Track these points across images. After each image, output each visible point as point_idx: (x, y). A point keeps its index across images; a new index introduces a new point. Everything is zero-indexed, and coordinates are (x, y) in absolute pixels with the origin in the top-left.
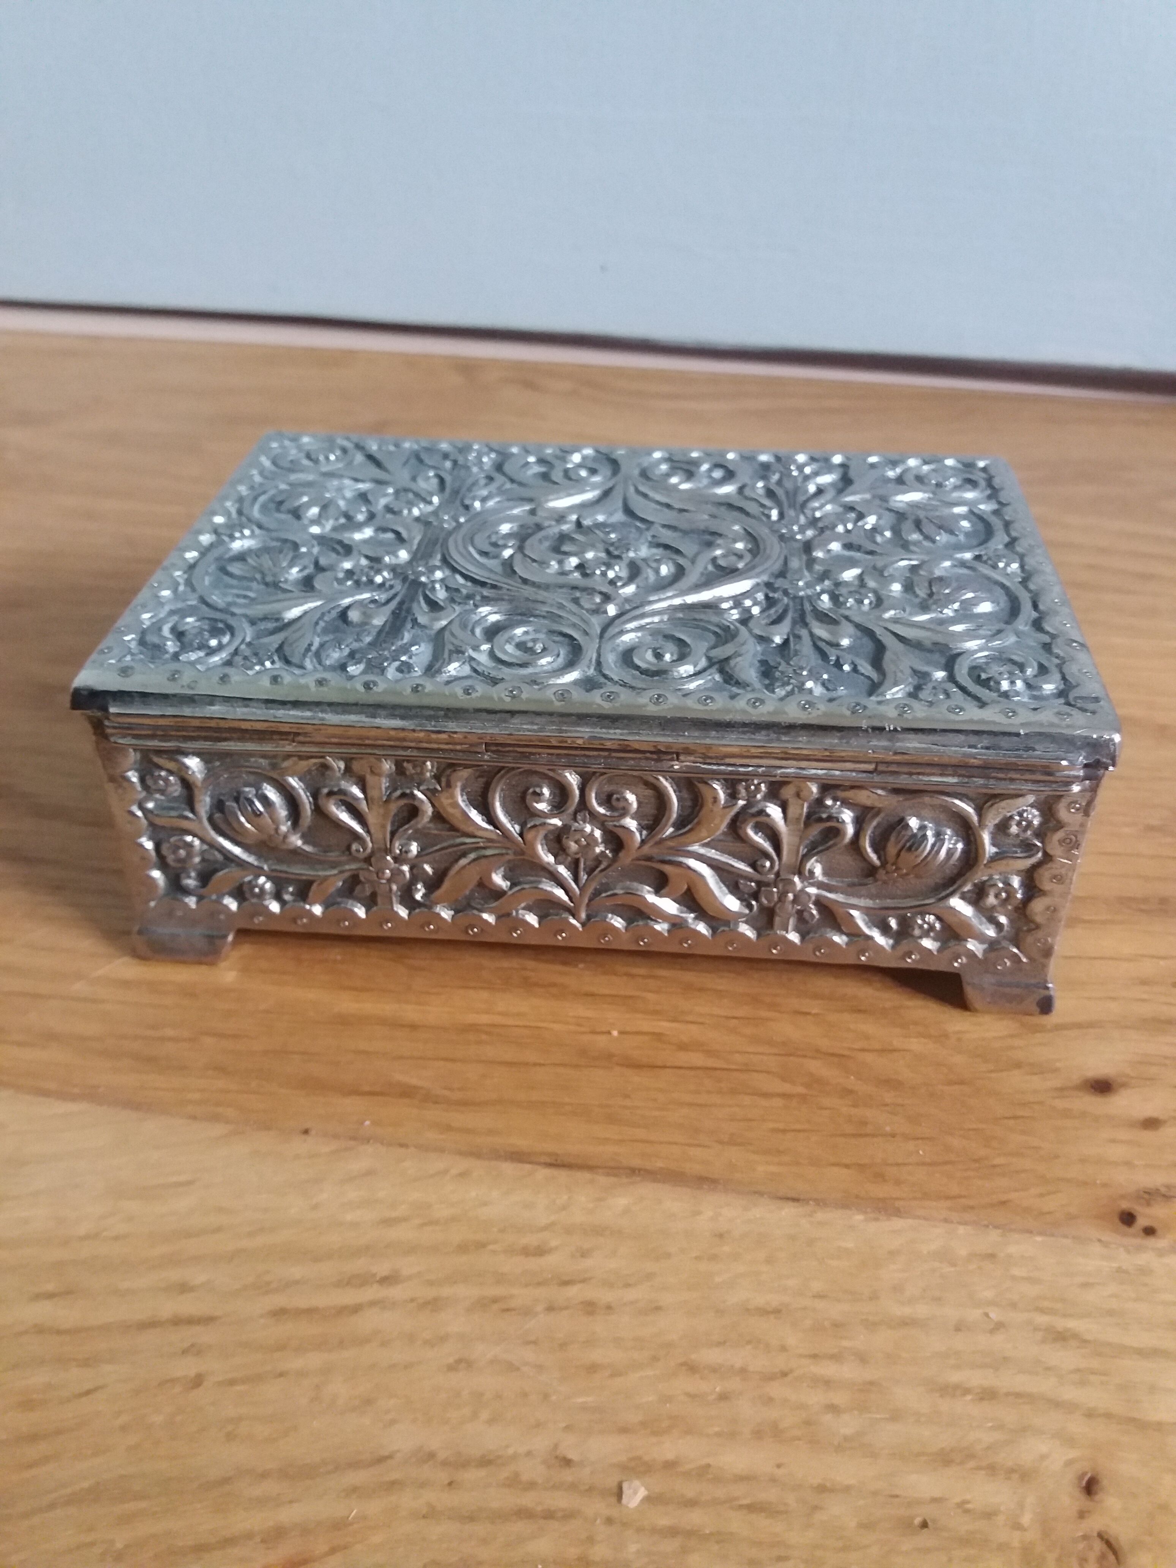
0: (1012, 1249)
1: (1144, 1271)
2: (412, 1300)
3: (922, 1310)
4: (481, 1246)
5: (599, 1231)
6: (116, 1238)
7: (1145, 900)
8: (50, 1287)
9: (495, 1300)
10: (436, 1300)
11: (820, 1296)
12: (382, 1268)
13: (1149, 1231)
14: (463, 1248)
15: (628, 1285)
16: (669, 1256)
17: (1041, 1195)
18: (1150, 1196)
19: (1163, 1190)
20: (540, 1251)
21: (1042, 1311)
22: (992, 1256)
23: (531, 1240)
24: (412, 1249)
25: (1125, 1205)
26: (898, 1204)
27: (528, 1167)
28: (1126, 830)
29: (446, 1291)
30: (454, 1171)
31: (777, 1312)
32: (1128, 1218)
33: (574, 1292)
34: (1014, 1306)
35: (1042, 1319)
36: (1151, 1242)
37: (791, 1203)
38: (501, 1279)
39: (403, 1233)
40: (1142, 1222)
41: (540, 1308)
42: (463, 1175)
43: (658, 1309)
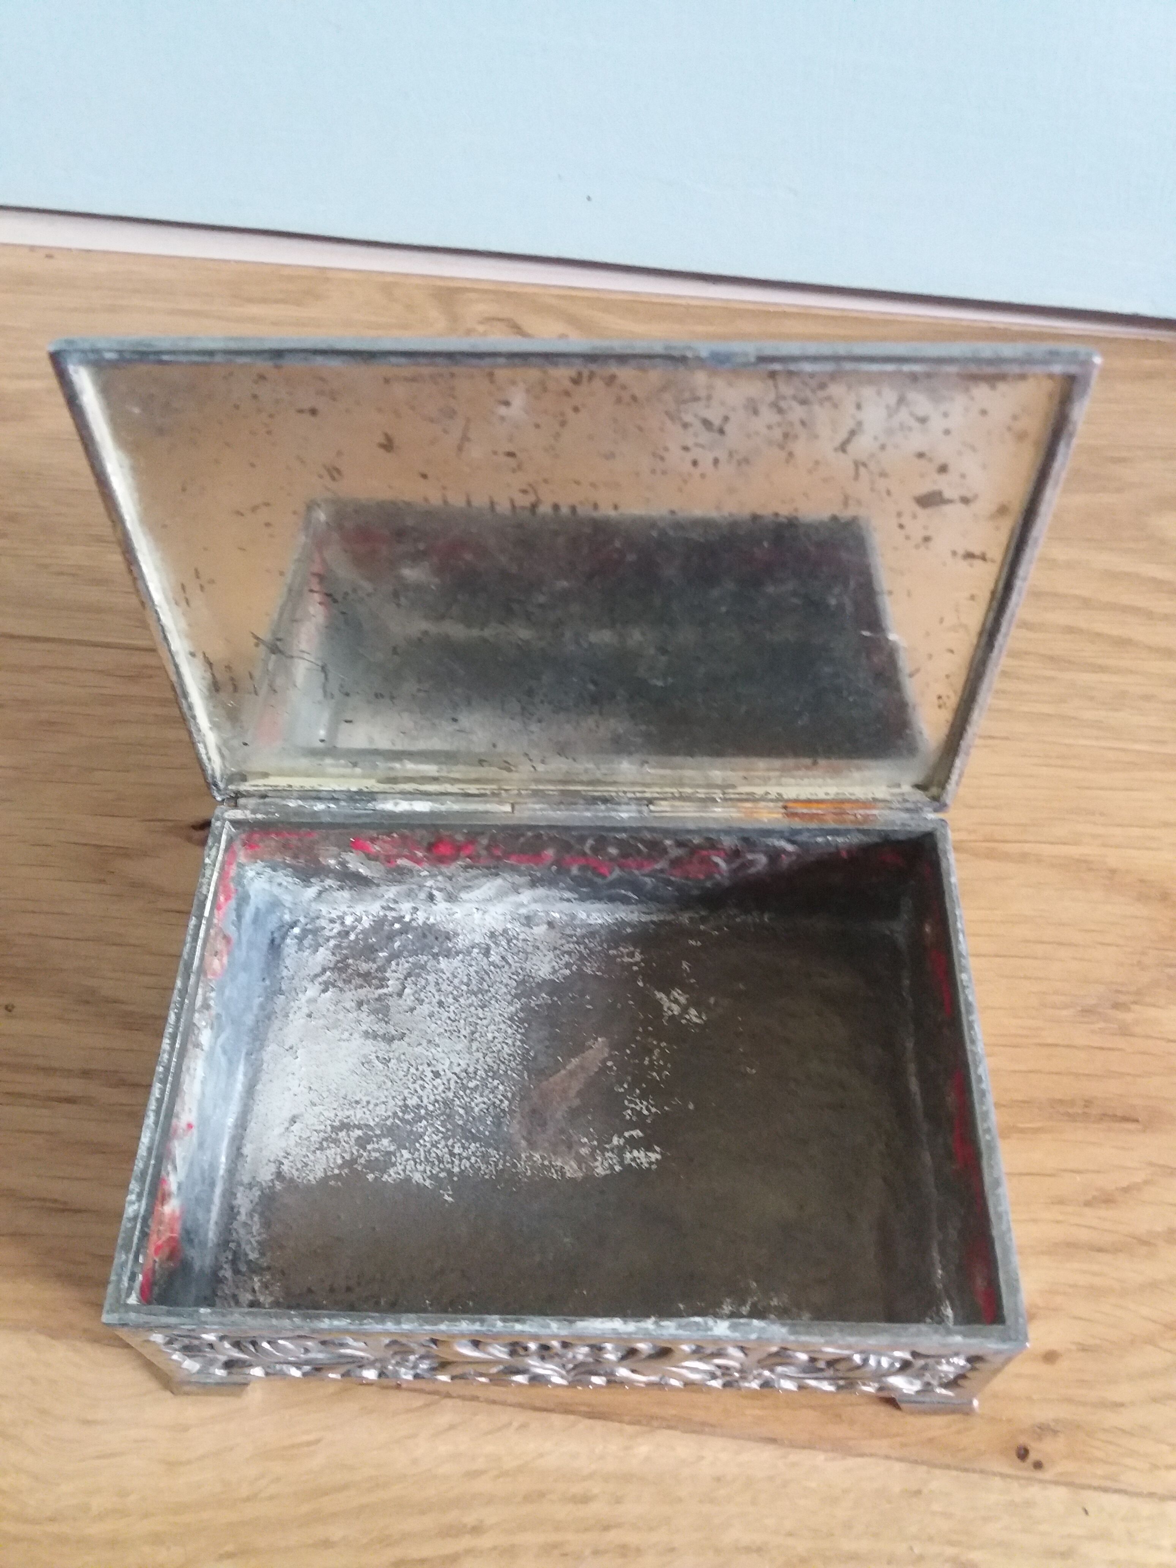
0: (934, 1485)
1: (1029, 1504)
2: (495, 1548)
3: (864, 1545)
4: (542, 1495)
5: (626, 1478)
6: (271, 1498)
7: (1072, 1103)
8: (230, 1548)
9: (555, 1546)
10: (513, 1546)
11: (790, 1534)
12: (470, 1519)
13: (1038, 1465)
14: (528, 1498)
15: (651, 1529)
16: (680, 1500)
17: (959, 1432)
18: (1043, 1430)
19: (1052, 1424)
20: (585, 1499)
21: (951, 1543)
22: (918, 1493)
23: (577, 1489)
24: (490, 1500)
25: (1023, 1440)
26: (851, 1443)
27: (572, 1418)
28: (1064, 1013)
29: (520, 1539)
30: (515, 1424)
31: (759, 1550)
32: (1023, 1454)
33: (613, 1537)
34: (931, 1539)
35: (950, 1551)
36: (1039, 1475)
37: (771, 1447)
38: (558, 1527)
39: (483, 1485)
40: (1033, 1456)
41: (587, 1552)
42: (524, 1426)
43: (672, 1550)
